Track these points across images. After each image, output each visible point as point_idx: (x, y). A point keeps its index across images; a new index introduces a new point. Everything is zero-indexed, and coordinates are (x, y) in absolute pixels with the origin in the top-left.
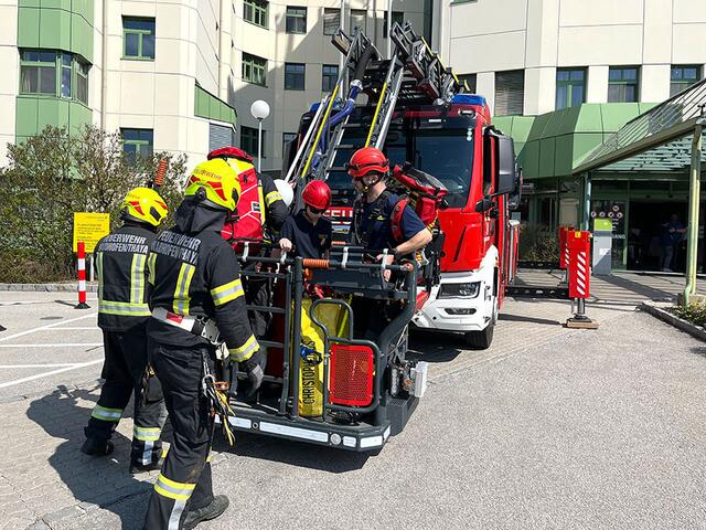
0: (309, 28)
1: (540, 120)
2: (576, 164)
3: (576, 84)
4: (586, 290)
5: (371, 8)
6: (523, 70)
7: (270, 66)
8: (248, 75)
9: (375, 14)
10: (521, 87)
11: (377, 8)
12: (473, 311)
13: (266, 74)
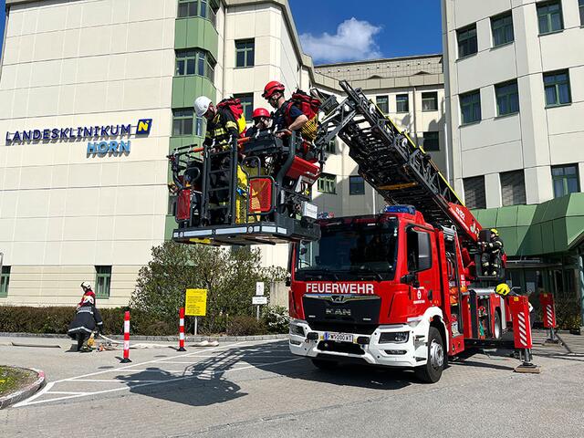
1: (541, 207)
2: (570, 241)
3: (569, 177)
4: (528, 342)
5: (413, 131)
6: (523, 170)
7: (339, 179)
8: (322, 187)
9: (416, 135)
10: (522, 182)
11: (417, 130)
12: (405, 352)
13: (335, 185)
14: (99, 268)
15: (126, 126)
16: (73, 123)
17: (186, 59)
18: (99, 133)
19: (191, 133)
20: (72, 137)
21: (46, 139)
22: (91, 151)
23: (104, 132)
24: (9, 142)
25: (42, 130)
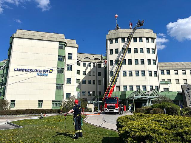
0: (86, 74)
1: (122, 92)
2: (126, 98)
6: (119, 86)
7: (80, 80)
8: (77, 82)
14: (39, 101)
15: (47, 70)
16: (34, 68)
17: (60, 58)
18: (40, 71)
19: (61, 73)
20: (33, 71)
21: (26, 71)
22: (38, 75)
23: (41, 71)
24: (15, 71)
25: (25, 69)
